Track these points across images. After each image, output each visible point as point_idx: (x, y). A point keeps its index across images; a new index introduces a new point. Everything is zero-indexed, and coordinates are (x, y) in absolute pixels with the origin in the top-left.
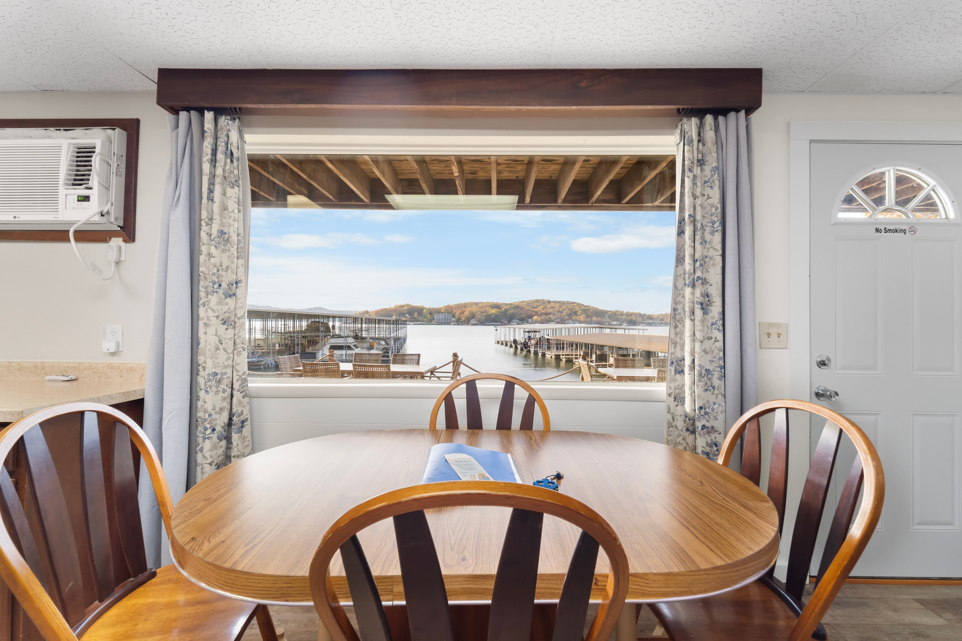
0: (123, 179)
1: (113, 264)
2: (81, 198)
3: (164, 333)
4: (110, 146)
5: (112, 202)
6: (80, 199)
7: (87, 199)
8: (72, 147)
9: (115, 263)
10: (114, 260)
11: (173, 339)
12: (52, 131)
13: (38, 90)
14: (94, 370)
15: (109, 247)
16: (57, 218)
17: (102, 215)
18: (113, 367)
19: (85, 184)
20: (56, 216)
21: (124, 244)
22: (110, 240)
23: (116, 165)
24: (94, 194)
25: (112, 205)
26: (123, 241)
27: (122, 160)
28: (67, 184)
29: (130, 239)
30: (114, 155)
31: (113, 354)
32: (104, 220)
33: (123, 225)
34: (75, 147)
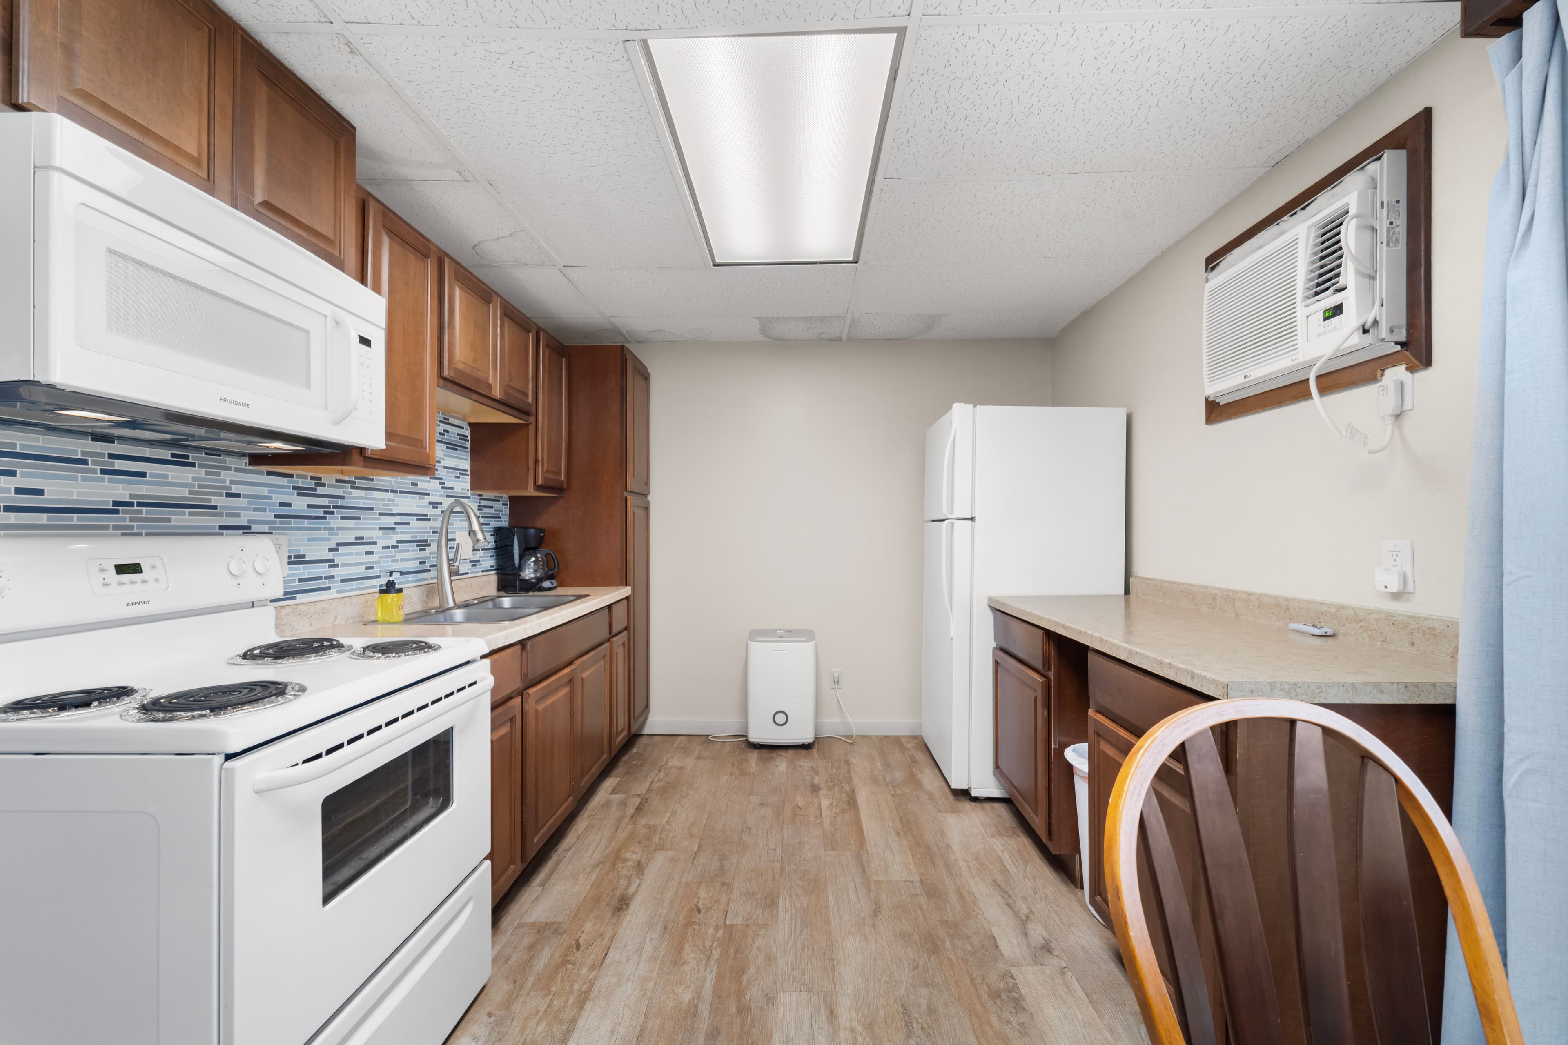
0: (1401, 248)
1: (1390, 420)
2: (1329, 312)
3: (1501, 560)
4: (1374, 195)
5: (1382, 299)
6: (1327, 315)
7: (1338, 311)
8: (1313, 230)
9: (1393, 417)
10: (1391, 413)
11: (1527, 577)
12: (1286, 221)
13: (1268, 169)
14: (1362, 624)
15: (1382, 388)
16: (1296, 359)
17: (1365, 331)
18: (1396, 623)
19: (1333, 284)
20: (1293, 358)
21: (1409, 374)
22: (1382, 375)
23: (1386, 224)
24: (1348, 299)
25: (1382, 305)
26: (1407, 369)
27: (1398, 211)
28: (1308, 298)
29: (1421, 363)
30: (1382, 207)
31: (1397, 596)
32: (1369, 338)
33: (1407, 337)
34: (1317, 228)
